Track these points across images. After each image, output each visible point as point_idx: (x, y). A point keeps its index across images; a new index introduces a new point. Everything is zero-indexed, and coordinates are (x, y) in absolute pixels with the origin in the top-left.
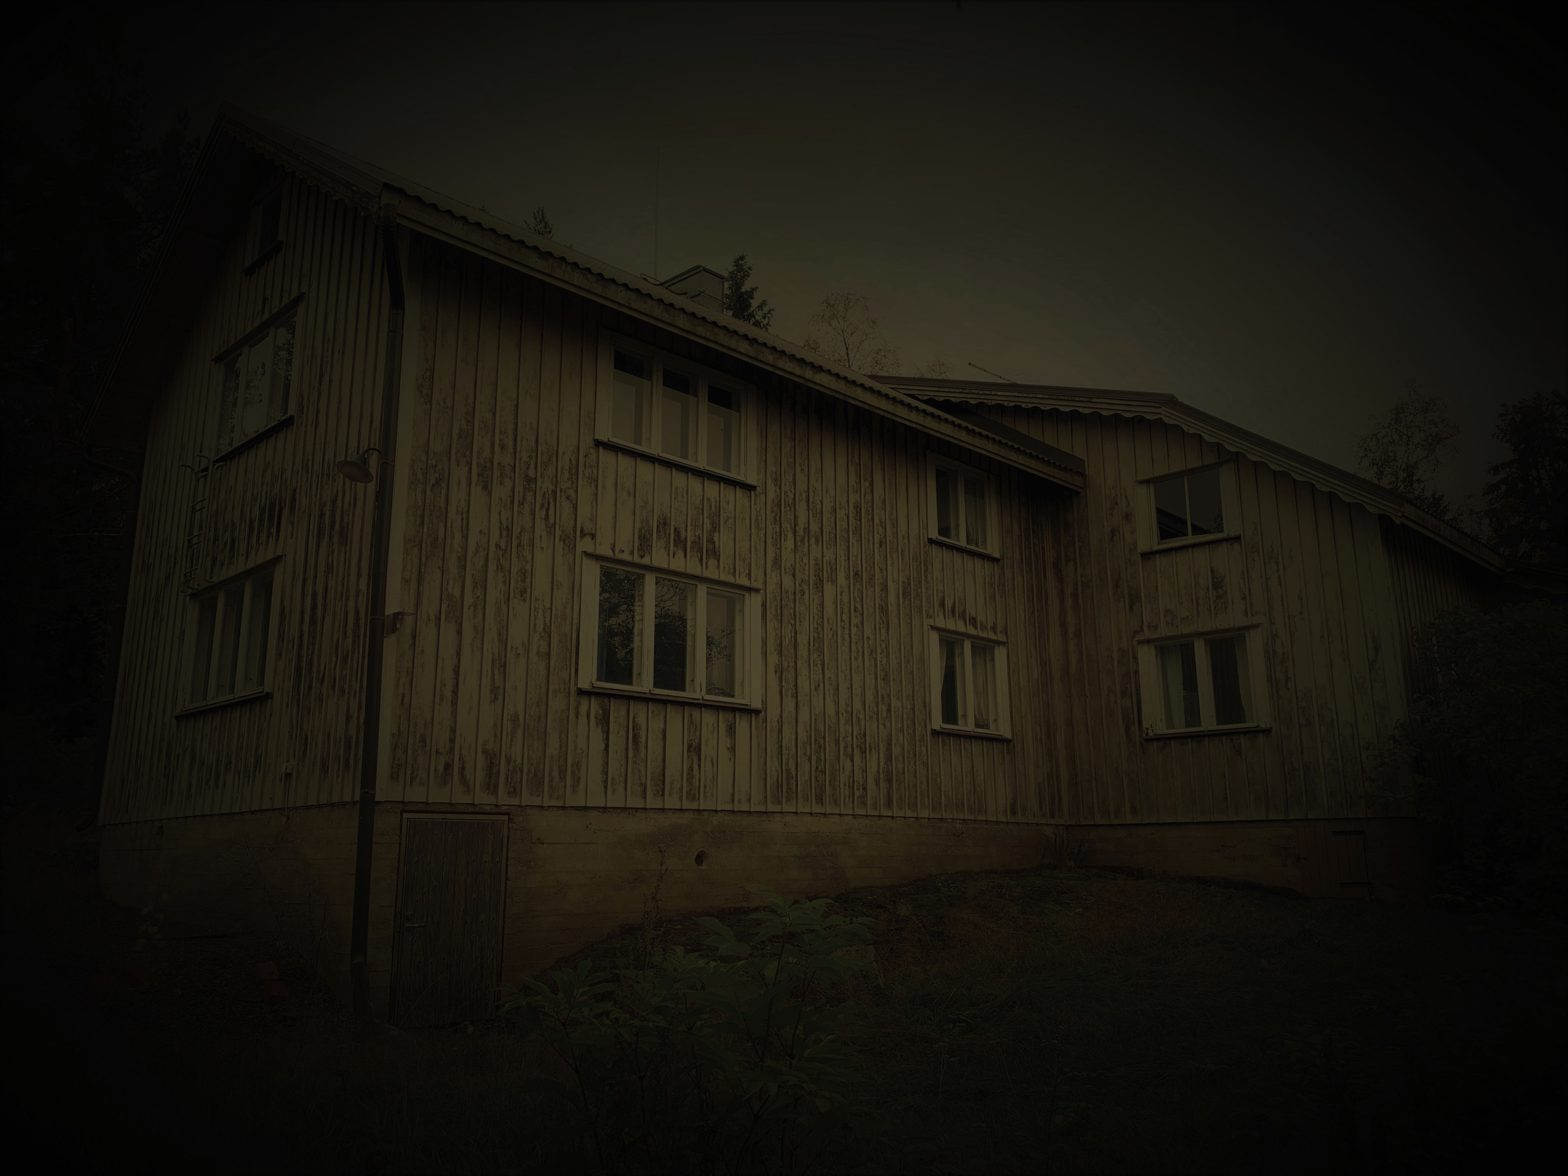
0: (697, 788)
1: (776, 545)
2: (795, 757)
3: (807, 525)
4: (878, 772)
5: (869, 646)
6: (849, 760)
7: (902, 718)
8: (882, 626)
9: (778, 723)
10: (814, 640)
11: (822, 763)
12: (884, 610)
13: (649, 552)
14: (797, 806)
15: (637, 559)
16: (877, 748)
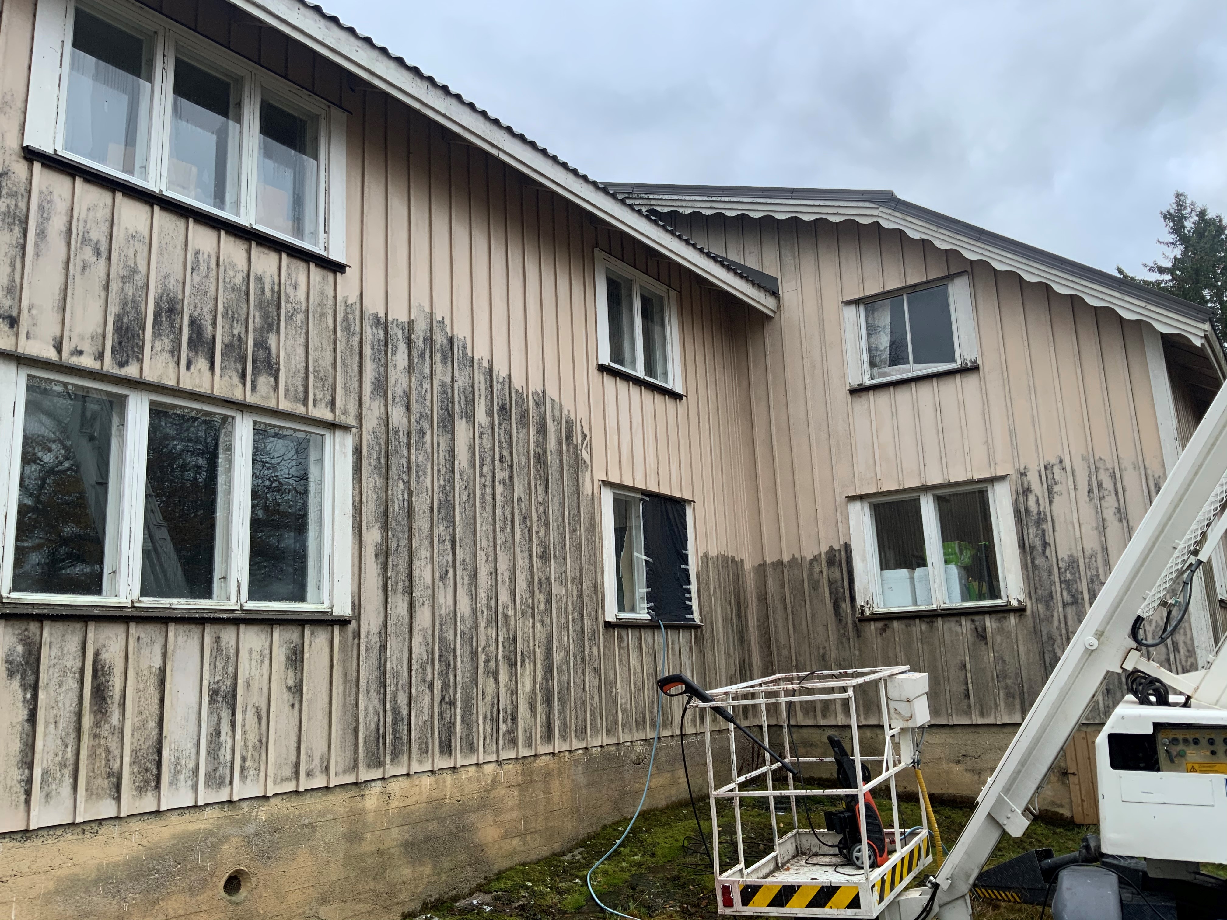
0: (229, 765)
1: (379, 359)
2: (407, 688)
3: (428, 334)
4: (534, 690)
5: (521, 511)
6: (491, 679)
7: (566, 609)
8: (539, 483)
9: (380, 636)
10: (440, 504)
11: (451, 691)
12: (541, 459)
13: (137, 358)
14: (409, 765)
15: (109, 366)
16: (532, 657)
